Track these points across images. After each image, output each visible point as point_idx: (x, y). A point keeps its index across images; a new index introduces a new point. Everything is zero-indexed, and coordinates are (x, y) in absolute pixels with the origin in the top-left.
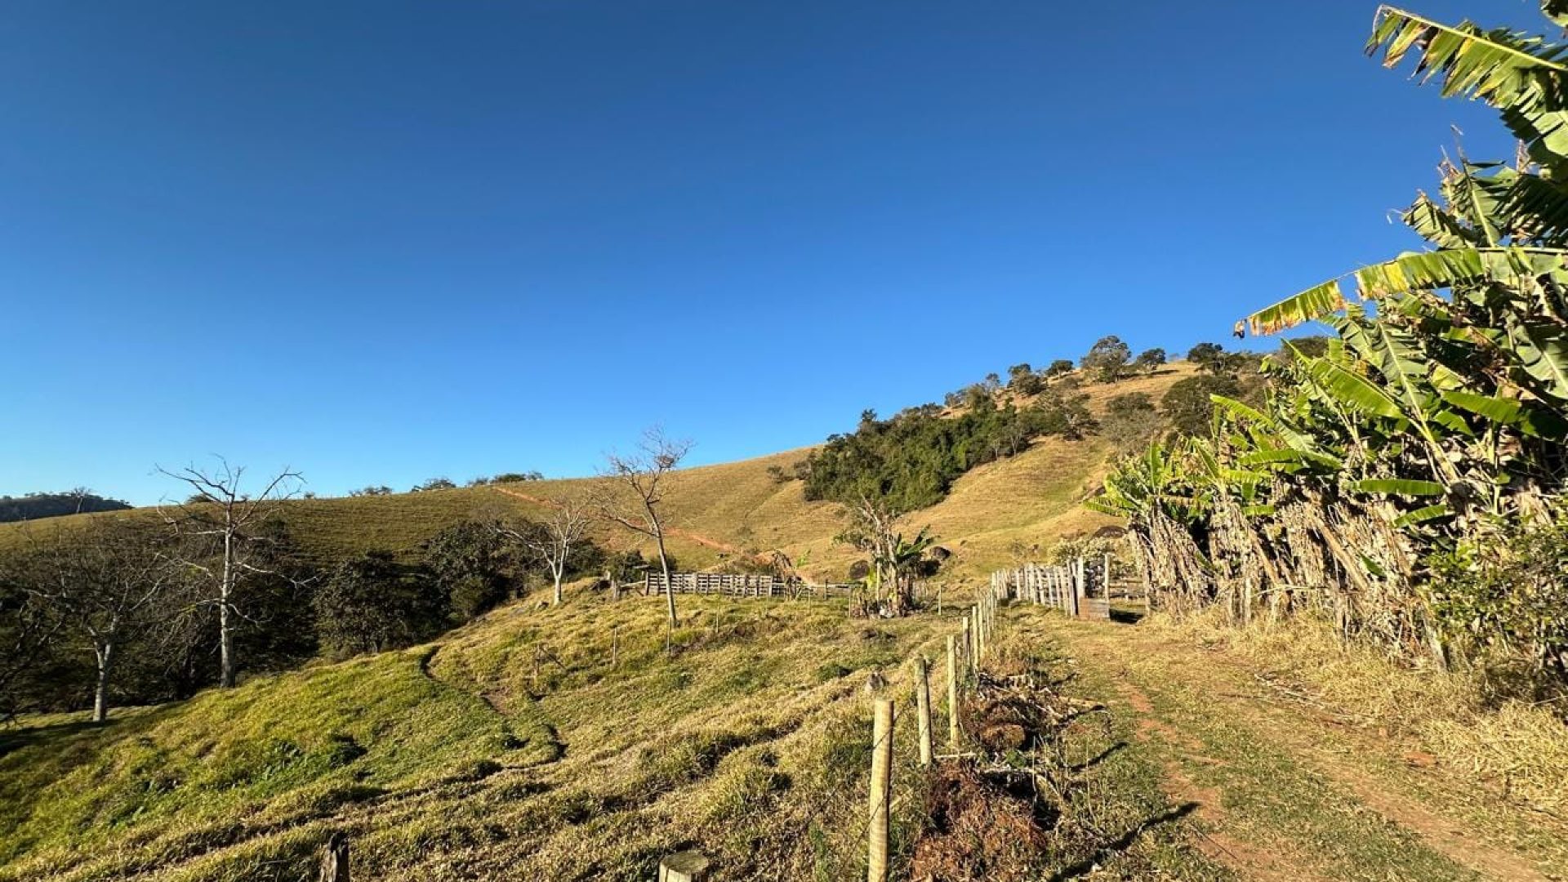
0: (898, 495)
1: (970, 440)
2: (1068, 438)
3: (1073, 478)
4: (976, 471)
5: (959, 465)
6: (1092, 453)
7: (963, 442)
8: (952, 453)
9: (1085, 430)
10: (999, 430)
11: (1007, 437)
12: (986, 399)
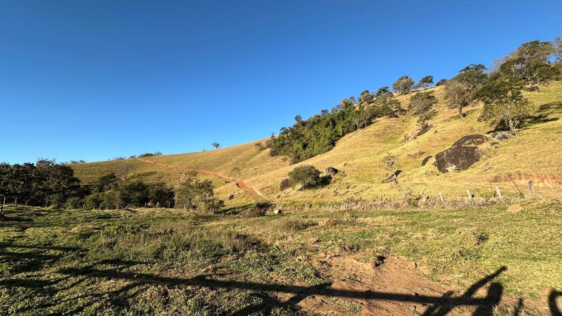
0: (311, 149)
1: (344, 122)
2: (391, 117)
3: (396, 134)
4: (347, 136)
5: (339, 134)
6: (404, 123)
7: (341, 123)
8: (335, 129)
9: (399, 113)
10: (358, 116)
11: (362, 118)
12: (350, 105)
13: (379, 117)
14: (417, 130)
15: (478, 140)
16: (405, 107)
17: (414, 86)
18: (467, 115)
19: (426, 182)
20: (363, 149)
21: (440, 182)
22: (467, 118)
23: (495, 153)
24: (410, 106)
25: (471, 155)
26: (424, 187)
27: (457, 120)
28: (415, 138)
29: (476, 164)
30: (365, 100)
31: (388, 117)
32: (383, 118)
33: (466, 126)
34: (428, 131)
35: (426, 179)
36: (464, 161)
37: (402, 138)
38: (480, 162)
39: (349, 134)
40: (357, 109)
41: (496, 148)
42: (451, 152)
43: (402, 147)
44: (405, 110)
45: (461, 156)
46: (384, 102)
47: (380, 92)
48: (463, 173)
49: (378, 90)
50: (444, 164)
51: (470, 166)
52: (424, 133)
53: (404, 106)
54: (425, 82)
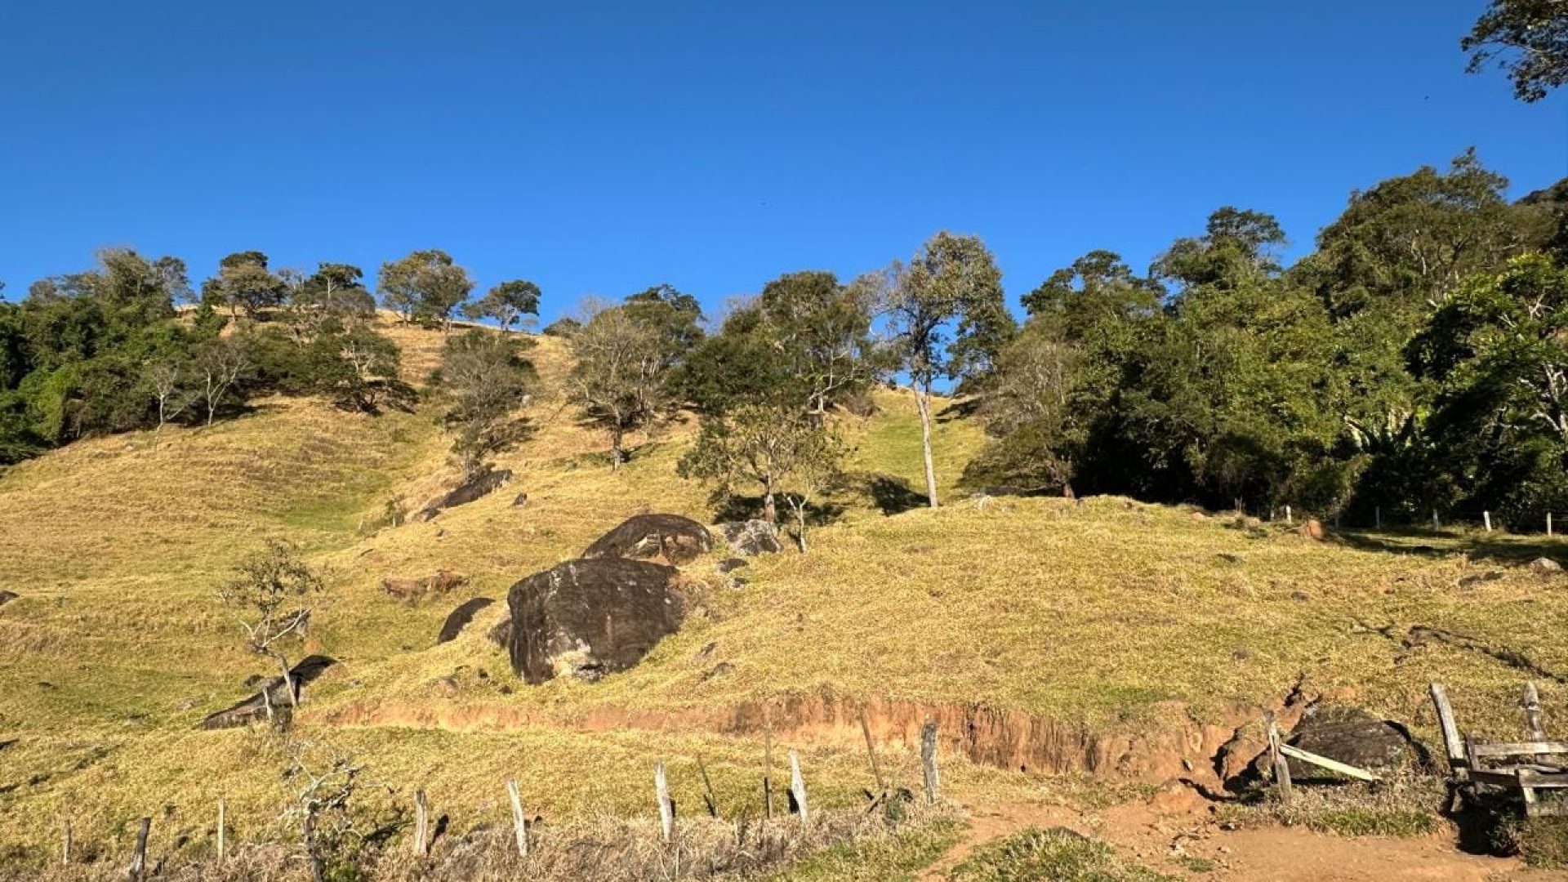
1: (86, 366)
2: (345, 405)
3: (354, 488)
4: (86, 447)
5: (36, 428)
6: (399, 444)
7: (64, 368)
8: (19, 393)
9: (385, 397)
10: (177, 356)
11: (195, 374)
12: (149, 290)
13: (289, 392)
14: (446, 484)
15: (681, 539)
16: (416, 380)
17: (469, 302)
18: (635, 458)
19: (443, 724)
20: (160, 530)
21: (510, 729)
22: (634, 468)
23: (736, 605)
24: (436, 377)
25: (651, 600)
26: (434, 757)
27: (601, 469)
28: (432, 513)
29: (665, 645)
30: (239, 297)
31: (330, 400)
32: (307, 400)
33: (627, 497)
34: (489, 491)
35: (449, 711)
36: (625, 628)
37: (378, 510)
38: (683, 635)
39: (99, 442)
40: (187, 324)
41: (740, 581)
42: (580, 577)
43: (363, 546)
44: (414, 392)
45: (615, 600)
46: (331, 328)
47: (320, 281)
48: (617, 687)
49: (316, 271)
50: (543, 637)
51: (643, 651)
52: (473, 498)
53: (413, 371)
54: (510, 300)
